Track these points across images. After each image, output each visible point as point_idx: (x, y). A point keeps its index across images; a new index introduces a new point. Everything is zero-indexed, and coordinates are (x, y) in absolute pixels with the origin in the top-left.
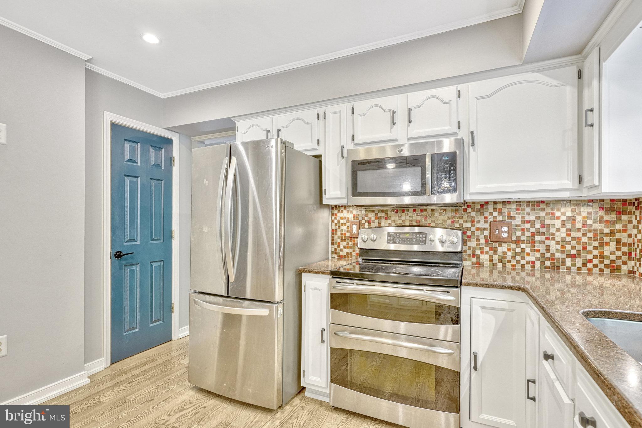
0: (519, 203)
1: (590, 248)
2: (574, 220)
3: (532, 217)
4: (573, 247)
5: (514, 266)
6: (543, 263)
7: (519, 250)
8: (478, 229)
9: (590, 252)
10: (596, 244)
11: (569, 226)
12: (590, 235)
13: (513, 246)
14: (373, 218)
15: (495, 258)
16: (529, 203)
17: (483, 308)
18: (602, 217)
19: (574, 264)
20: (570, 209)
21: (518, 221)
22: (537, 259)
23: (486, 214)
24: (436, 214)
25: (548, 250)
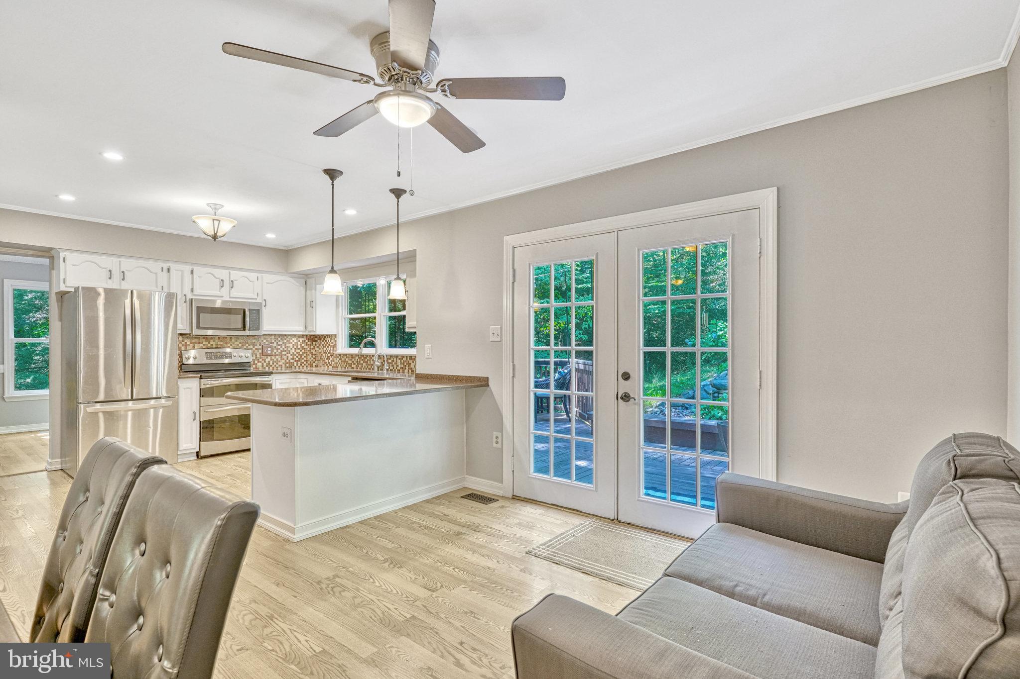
0: (275, 335)
1: (303, 357)
2: (297, 343)
3: (281, 343)
4: (297, 357)
5: (273, 368)
6: (285, 365)
7: (275, 360)
8: (256, 349)
9: (303, 359)
10: (305, 355)
11: (295, 347)
12: (303, 351)
13: (273, 357)
14: (188, 343)
15: (265, 364)
16: (279, 335)
17: (280, 383)
18: (307, 343)
19: (297, 365)
20: (296, 339)
21: (275, 345)
22: (283, 363)
23: (260, 341)
24: (233, 341)
25: (288, 359)
